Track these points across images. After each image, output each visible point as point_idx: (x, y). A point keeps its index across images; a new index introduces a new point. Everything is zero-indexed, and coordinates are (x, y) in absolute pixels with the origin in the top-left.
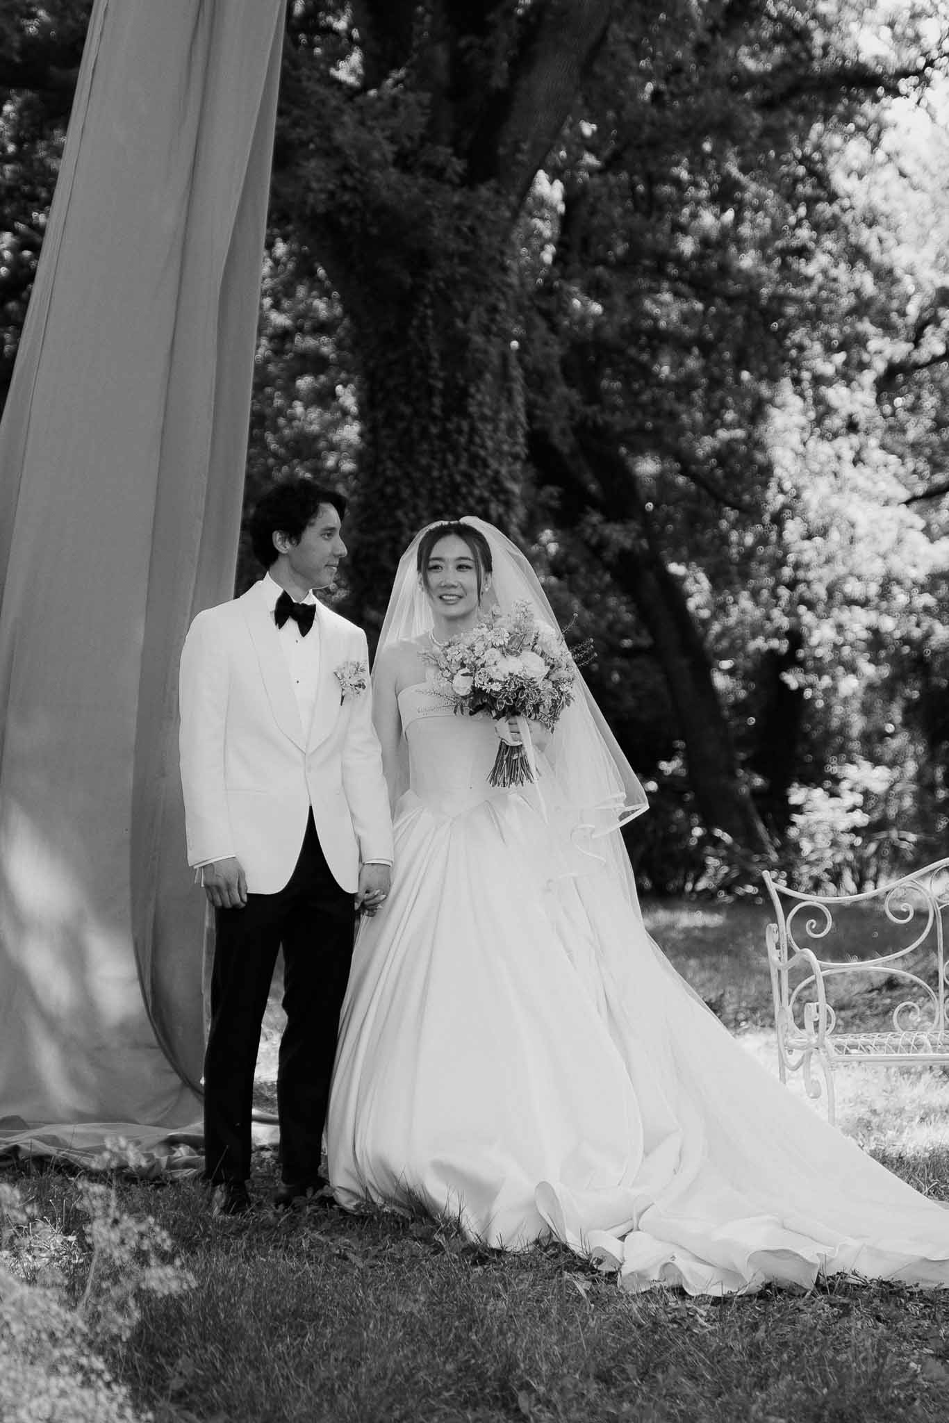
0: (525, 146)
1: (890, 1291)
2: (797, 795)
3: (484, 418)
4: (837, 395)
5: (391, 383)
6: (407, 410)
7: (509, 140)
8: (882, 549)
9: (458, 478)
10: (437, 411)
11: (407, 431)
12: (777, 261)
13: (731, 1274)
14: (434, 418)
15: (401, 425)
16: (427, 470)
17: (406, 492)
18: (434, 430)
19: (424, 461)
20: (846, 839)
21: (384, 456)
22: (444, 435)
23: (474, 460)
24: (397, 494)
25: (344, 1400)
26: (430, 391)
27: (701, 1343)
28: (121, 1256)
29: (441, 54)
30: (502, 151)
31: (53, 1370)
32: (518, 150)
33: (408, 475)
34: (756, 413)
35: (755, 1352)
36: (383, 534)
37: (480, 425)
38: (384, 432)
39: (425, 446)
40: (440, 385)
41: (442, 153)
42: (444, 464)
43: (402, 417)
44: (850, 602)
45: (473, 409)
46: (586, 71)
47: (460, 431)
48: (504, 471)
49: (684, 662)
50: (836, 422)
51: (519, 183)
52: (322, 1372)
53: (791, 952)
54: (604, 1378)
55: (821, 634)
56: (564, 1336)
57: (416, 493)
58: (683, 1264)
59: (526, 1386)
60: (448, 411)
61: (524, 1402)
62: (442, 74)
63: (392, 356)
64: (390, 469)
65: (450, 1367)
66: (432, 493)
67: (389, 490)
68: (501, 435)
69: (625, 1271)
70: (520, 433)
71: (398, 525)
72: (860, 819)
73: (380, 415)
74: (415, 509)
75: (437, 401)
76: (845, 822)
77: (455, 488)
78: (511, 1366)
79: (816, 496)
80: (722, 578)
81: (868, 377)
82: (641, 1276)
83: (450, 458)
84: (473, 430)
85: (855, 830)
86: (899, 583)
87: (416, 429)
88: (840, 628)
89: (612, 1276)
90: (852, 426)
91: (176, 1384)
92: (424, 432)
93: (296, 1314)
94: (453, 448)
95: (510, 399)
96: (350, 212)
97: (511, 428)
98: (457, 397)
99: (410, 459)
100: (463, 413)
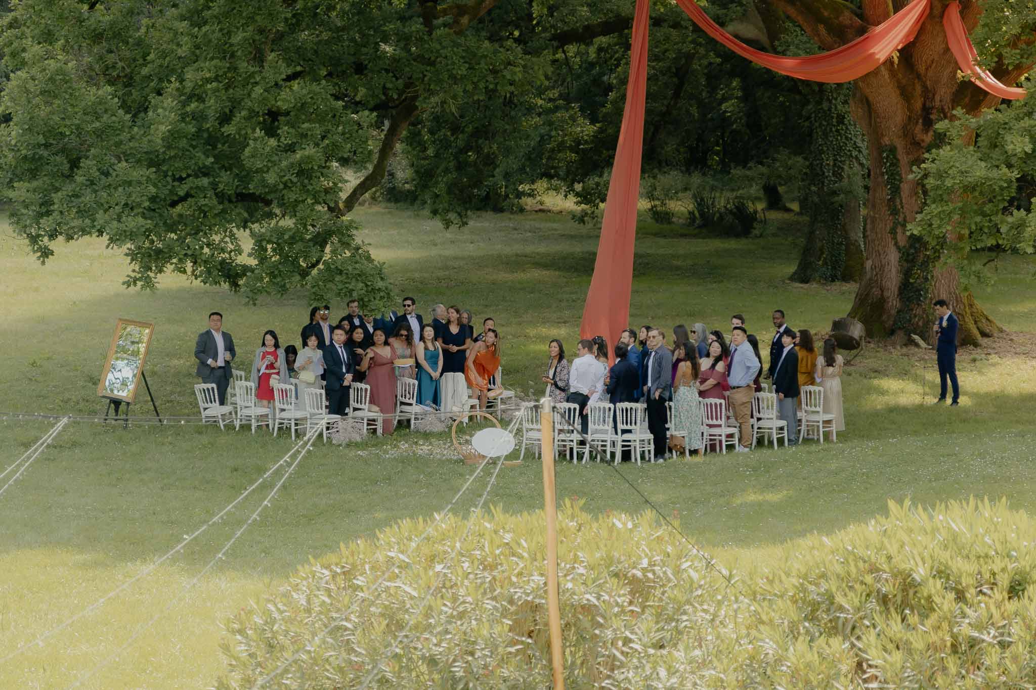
9: (842, 144)
10: (835, 123)
11: (825, 129)
14: (833, 126)
16: (832, 142)
17: (825, 149)
18: (834, 129)
19: (831, 139)
21: (819, 137)
22: (837, 131)
23: (847, 138)
24: (822, 149)
26: (833, 117)
33: (826, 143)
36: (818, 162)
39: (831, 135)
40: (835, 115)
42: (837, 139)
47: (842, 129)
57: (828, 149)
60: (838, 123)
66: (833, 149)
67: (820, 148)
71: (823, 159)
74: (828, 154)
75: (834, 120)
77: (841, 147)
83: (839, 138)
84: (847, 128)
87: (828, 129)
92: (831, 131)
94: (840, 135)
98: (841, 119)
99: (827, 138)
100: (843, 123)
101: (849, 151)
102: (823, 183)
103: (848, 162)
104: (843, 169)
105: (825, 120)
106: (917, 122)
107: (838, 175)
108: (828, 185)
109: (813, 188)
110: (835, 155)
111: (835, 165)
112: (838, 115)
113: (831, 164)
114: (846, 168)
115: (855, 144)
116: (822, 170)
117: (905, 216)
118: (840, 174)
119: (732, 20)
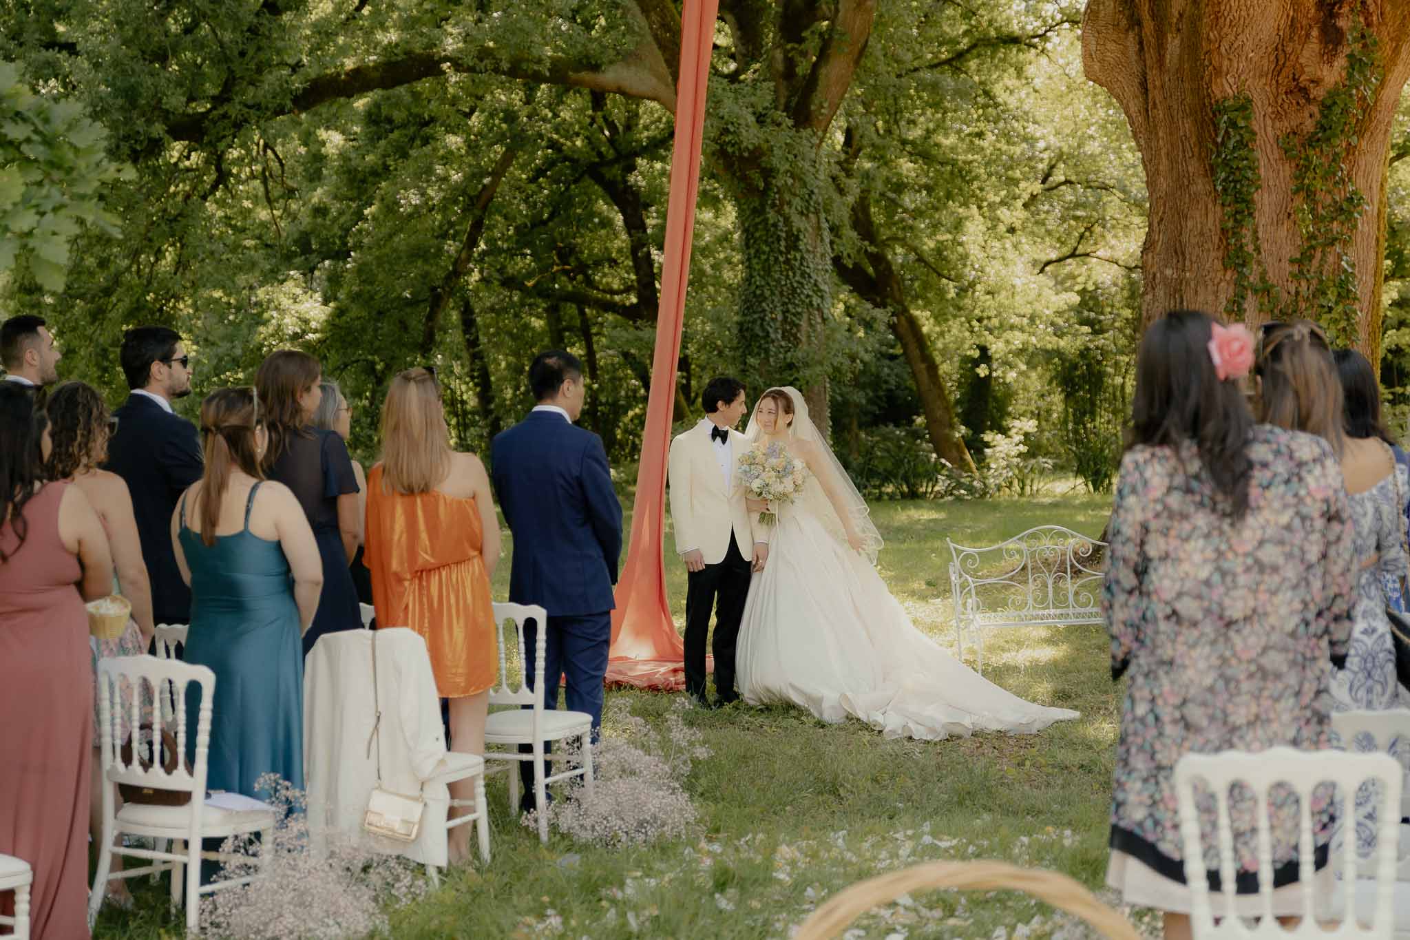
0: (826, 105)
1: (1001, 735)
2: (988, 437)
3: (808, 251)
4: (1003, 213)
5: (757, 235)
6: (767, 249)
7: (817, 102)
8: (1030, 299)
9: (795, 285)
10: (783, 249)
11: (767, 260)
12: (967, 140)
13: (932, 730)
14: (781, 253)
15: (764, 257)
16: (778, 281)
17: (767, 293)
18: (782, 259)
19: (777, 276)
20: (1016, 460)
21: (755, 274)
22: (787, 261)
23: (803, 274)
24: (762, 294)
25: (769, 795)
26: (779, 239)
27: (917, 763)
28: (684, 744)
29: (779, 55)
30: (813, 108)
31: (660, 789)
32: (822, 107)
33: (768, 284)
34: (958, 226)
35: (938, 767)
36: (756, 316)
37: (806, 256)
38: (754, 261)
39: (777, 268)
40: (784, 235)
41: (780, 115)
42: (787, 277)
43: (764, 253)
44: (1012, 328)
45: (802, 247)
46: (857, 62)
47: (796, 259)
48: (820, 280)
49: (923, 366)
50: (1002, 228)
51: (824, 124)
52: (759, 782)
53: (961, 576)
54: (875, 780)
55: (997, 347)
56: (858, 763)
57: (773, 294)
58: (911, 725)
59: (842, 785)
60: (788, 248)
61: (842, 792)
62: (780, 66)
63: (757, 220)
64: (758, 280)
65: (811, 778)
66: (781, 293)
67: (758, 292)
68: (818, 260)
69: (886, 730)
70: (828, 258)
71: (764, 310)
72: (1023, 449)
73: (752, 251)
74: (773, 301)
75: (783, 243)
76: (1014, 452)
77: (794, 290)
78: (837, 776)
79: (994, 270)
80: (939, 318)
81: (1019, 203)
82: (893, 732)
83: (791, 273)
84: (802, 258)
85: (1020, 455)
86: (1040, 318)
87: (772, 258)
88: (1007, 342)
89: (880, 732)
90: (1012, 230)
91: (700, 790)
92: (776, 259)
93: (744, 757)
94: (792, 268)
95: (822, 240)
96: (733, 145)
97: (823, 255)
98: (793, 241)
99: (769, 275)
100: (797, 249)
101: (808, 296)
102: (767, 351)
103: (805, 316)
104: (798, 326)
105: (766, 242)
106: (1308, 36)
107: (791, 336)
108: (776, 355)
109: (751, 361)
110: (784, 304)
111: (785, 319)
112: (789, 234)
113: (780, 317)
114: (804, 324)
115: (816, 285)
116: (764, 329)
117: (1265, 272)
118: (796, 338)
119: (611, 62)
